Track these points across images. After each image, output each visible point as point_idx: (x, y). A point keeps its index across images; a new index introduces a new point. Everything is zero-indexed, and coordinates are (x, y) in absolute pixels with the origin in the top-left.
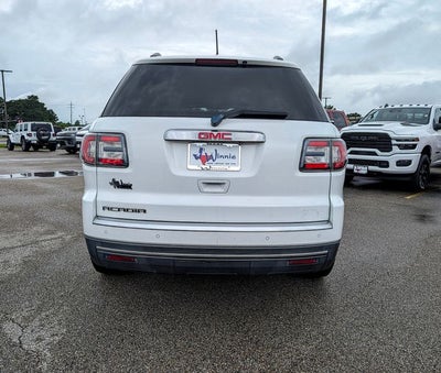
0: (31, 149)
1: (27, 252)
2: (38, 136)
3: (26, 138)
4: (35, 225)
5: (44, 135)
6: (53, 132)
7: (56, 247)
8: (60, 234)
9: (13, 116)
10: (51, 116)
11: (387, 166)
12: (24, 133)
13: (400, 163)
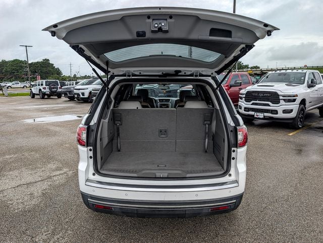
0: (46, 97)
1: (45, 185)
2: (50, 89)
3: (43, 90)
4: (49, 163)
5: (53, 88)
6: (59, 86)
7: (63, 181)
8: (65, 170)
9: (34, 72)
10: (58, 72)
11: (277, 113)
12: (41, 87)
13: (285, 112)
